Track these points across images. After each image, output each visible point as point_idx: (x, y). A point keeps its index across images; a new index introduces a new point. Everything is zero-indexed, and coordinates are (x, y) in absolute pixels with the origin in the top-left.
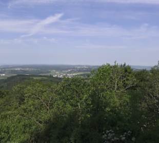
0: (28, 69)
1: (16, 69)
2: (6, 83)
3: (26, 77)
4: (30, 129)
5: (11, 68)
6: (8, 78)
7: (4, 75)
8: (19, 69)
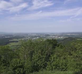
0: (74, 34)
1: (68, 35)
2: (63, 41)
3: (73, 39)
4: (80, 67)
5: (65, 34)
6: (64, 39)
7: (62, 37)
8: (69, 34)
